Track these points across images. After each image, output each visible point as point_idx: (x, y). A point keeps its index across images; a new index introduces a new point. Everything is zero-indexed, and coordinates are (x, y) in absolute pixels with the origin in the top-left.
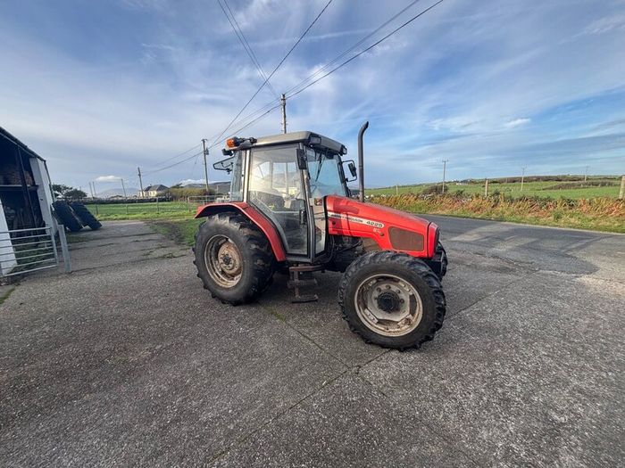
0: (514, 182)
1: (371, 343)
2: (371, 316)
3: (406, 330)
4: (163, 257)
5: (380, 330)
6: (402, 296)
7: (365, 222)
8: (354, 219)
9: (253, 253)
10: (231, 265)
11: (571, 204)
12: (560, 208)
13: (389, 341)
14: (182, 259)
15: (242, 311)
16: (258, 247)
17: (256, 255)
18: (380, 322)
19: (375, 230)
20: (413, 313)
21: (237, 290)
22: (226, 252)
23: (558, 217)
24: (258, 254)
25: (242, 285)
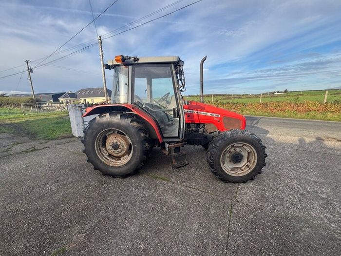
0: (209, 96)
1: (229, 182)
2: (227, 167)
3: (247, 171)
4: (27, 151)
5: (233, 174)
6: (243, 153)
7: (209, 114)
8: (202, 113)
9: (143, 139)
10: (119, 150)
11: (245, 105)
12: (242, 107)
13: (239, 179)
14: (46, 151)
15: (133, 181)
16: (145, 135)
17: (145, 140)
18: (233, 169)
19: (215, 119)
20: (249, 161)
21: (128, 167)
22: (115, 141)
23: (242, 111)
24: (146, 140)
25: (133, 163)
